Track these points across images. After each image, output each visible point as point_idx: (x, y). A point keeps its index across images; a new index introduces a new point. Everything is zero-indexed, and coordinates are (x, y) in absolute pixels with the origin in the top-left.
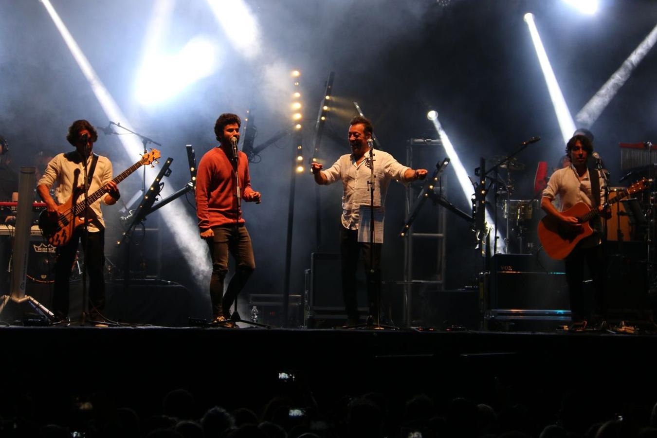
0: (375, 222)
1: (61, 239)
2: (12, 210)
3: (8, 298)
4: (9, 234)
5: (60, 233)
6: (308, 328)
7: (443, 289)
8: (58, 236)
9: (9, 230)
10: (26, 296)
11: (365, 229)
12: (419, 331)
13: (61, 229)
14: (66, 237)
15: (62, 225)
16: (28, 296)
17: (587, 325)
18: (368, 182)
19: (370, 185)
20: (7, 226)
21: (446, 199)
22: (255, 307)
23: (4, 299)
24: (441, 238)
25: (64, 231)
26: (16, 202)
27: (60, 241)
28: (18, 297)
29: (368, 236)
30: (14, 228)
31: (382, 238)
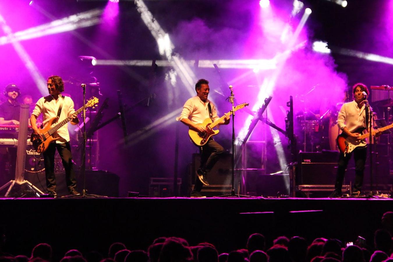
1: (42, 149)
2: (16, 129)
3: (14, 182)
4: (14, 144)
5: (41, 145)
8: (40, 147)
9: (15, 142)
10: (24, 180)
13: (42, 142)
14: (44, 147)
15: (43, 140)
16: (25, 180)
17: (360, 194)
20: (13, 139)
23: (12, 182)
24: (264, 143)
25: (44, 144)
26: (18, 125)
27: (41, 150)
28: (20, 181)
30: (17, 141)
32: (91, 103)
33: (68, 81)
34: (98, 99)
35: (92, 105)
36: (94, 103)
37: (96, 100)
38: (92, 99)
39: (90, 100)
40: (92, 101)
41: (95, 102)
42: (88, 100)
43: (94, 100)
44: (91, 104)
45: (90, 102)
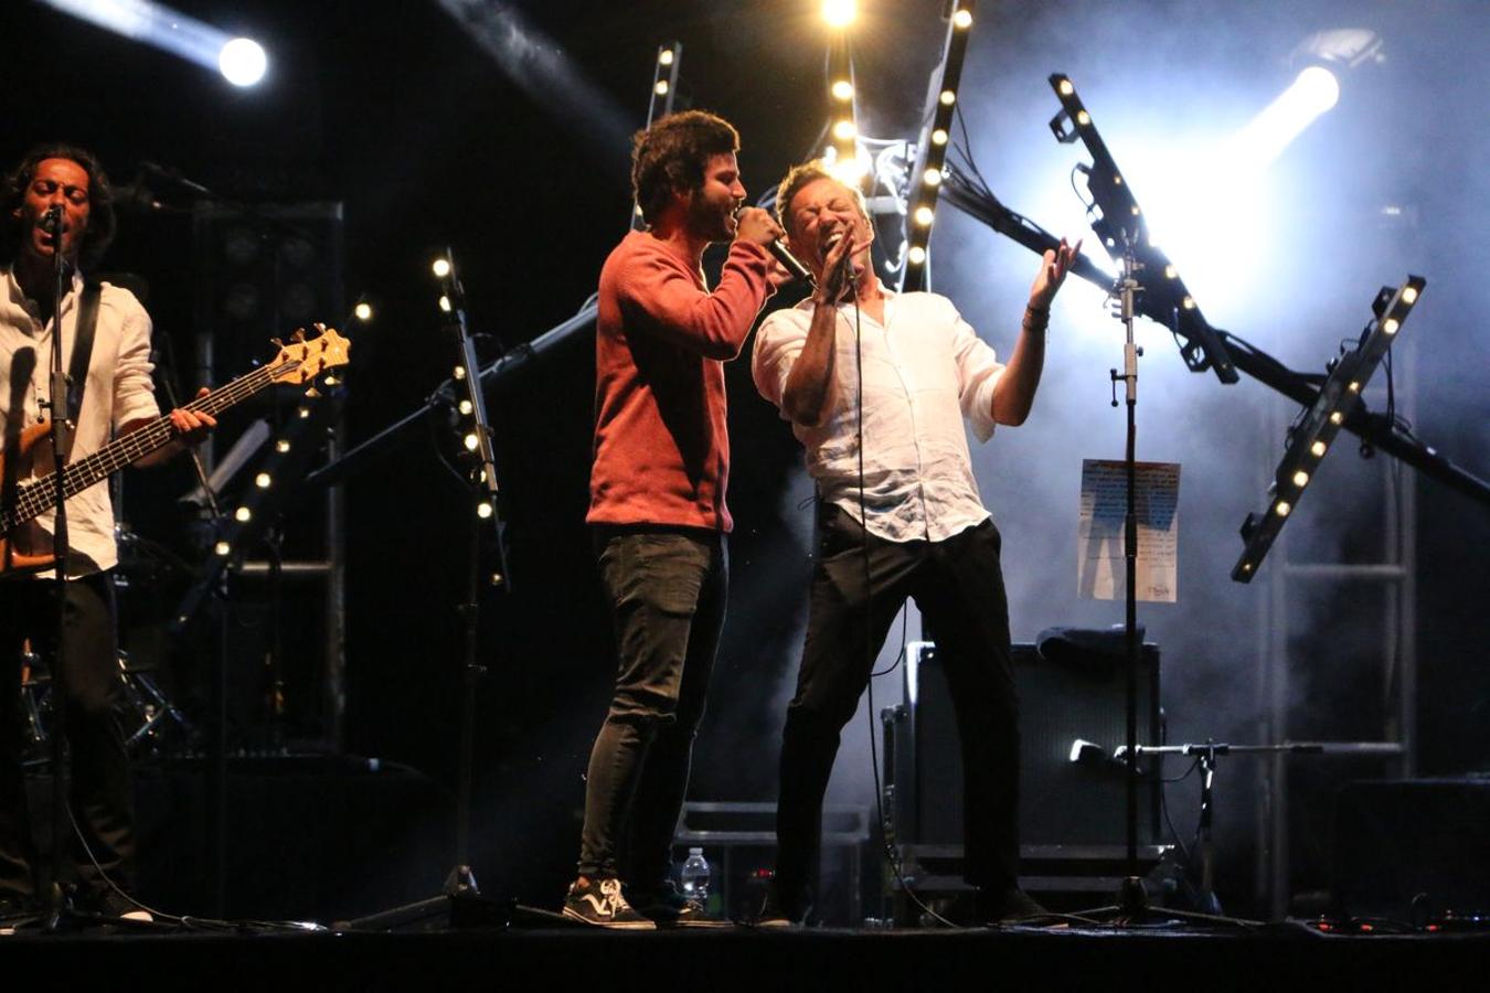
0: (1140, 531)
6: (897, 925)
7: (1408, 777)
11: (1105, 552)
12: (1317, 932)
18: (1113, 372)
19: (1121, 385)
21: (1411, 431)
22: (697, 852)
24: (1397, 581)
29: (1115, 575)
31: (1171, 581)
32: (299, 363)
33: (131, 191)
34: (346, 342)
35: (304, 374)
36: (322, 363)
37: (335, 349)
38: (308, 338)
39: (297, 342)
40: (305, 351)
41: (325, 358)
42: (278, 342)
43: (324, 346)
44: (301, 368)
45: (293, 351)
